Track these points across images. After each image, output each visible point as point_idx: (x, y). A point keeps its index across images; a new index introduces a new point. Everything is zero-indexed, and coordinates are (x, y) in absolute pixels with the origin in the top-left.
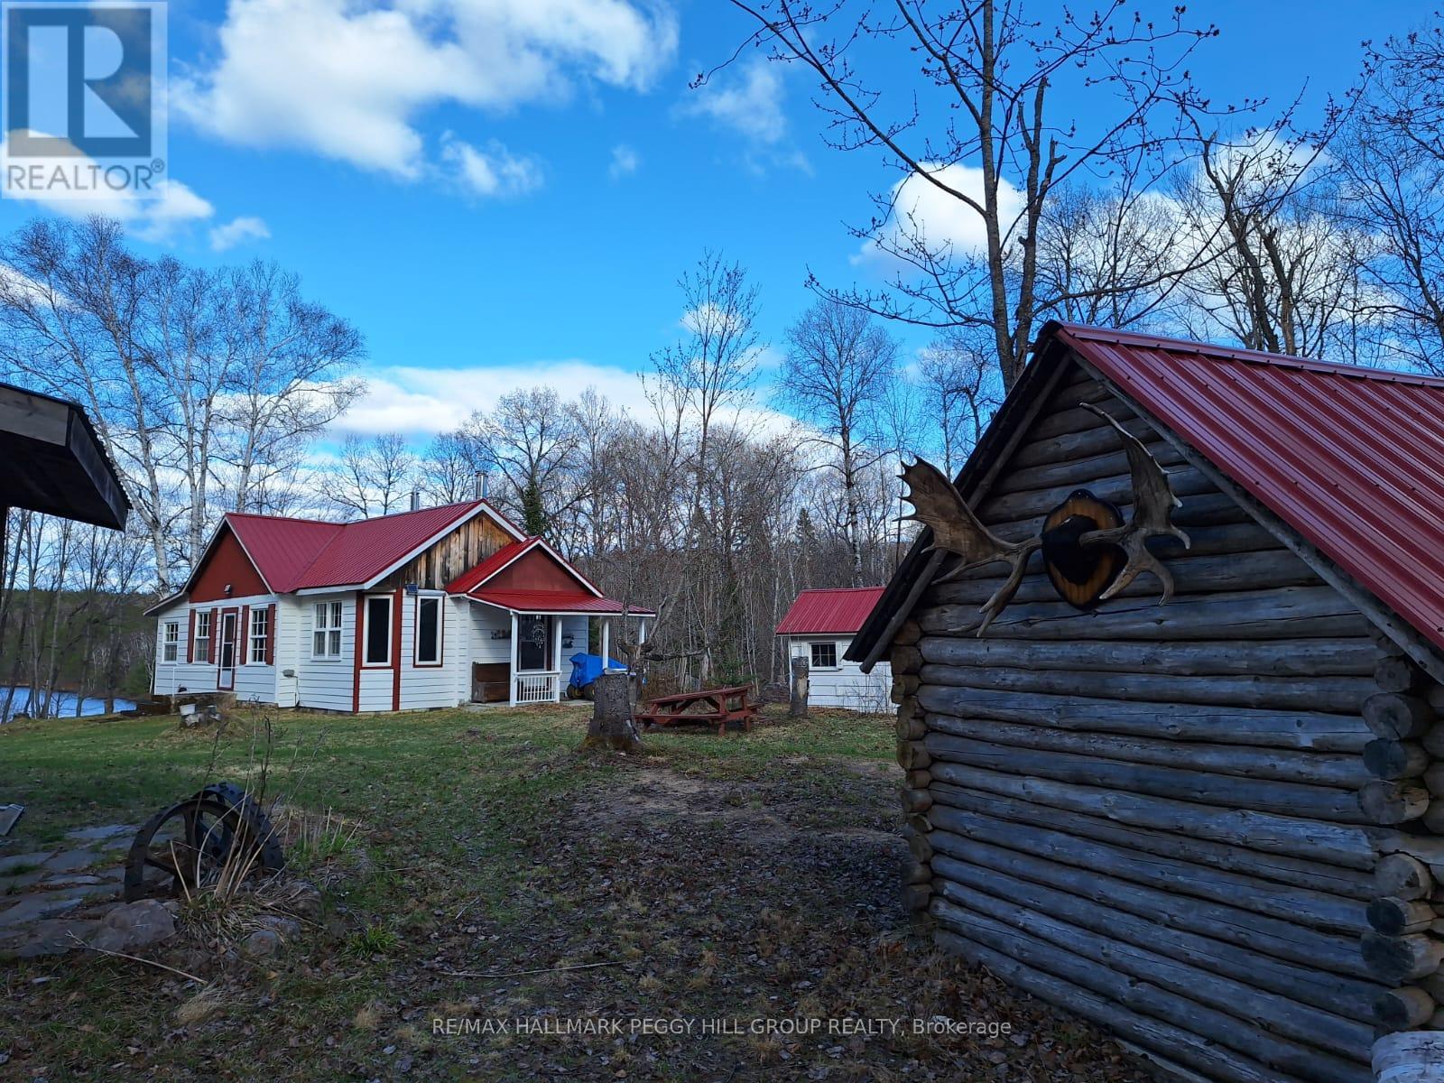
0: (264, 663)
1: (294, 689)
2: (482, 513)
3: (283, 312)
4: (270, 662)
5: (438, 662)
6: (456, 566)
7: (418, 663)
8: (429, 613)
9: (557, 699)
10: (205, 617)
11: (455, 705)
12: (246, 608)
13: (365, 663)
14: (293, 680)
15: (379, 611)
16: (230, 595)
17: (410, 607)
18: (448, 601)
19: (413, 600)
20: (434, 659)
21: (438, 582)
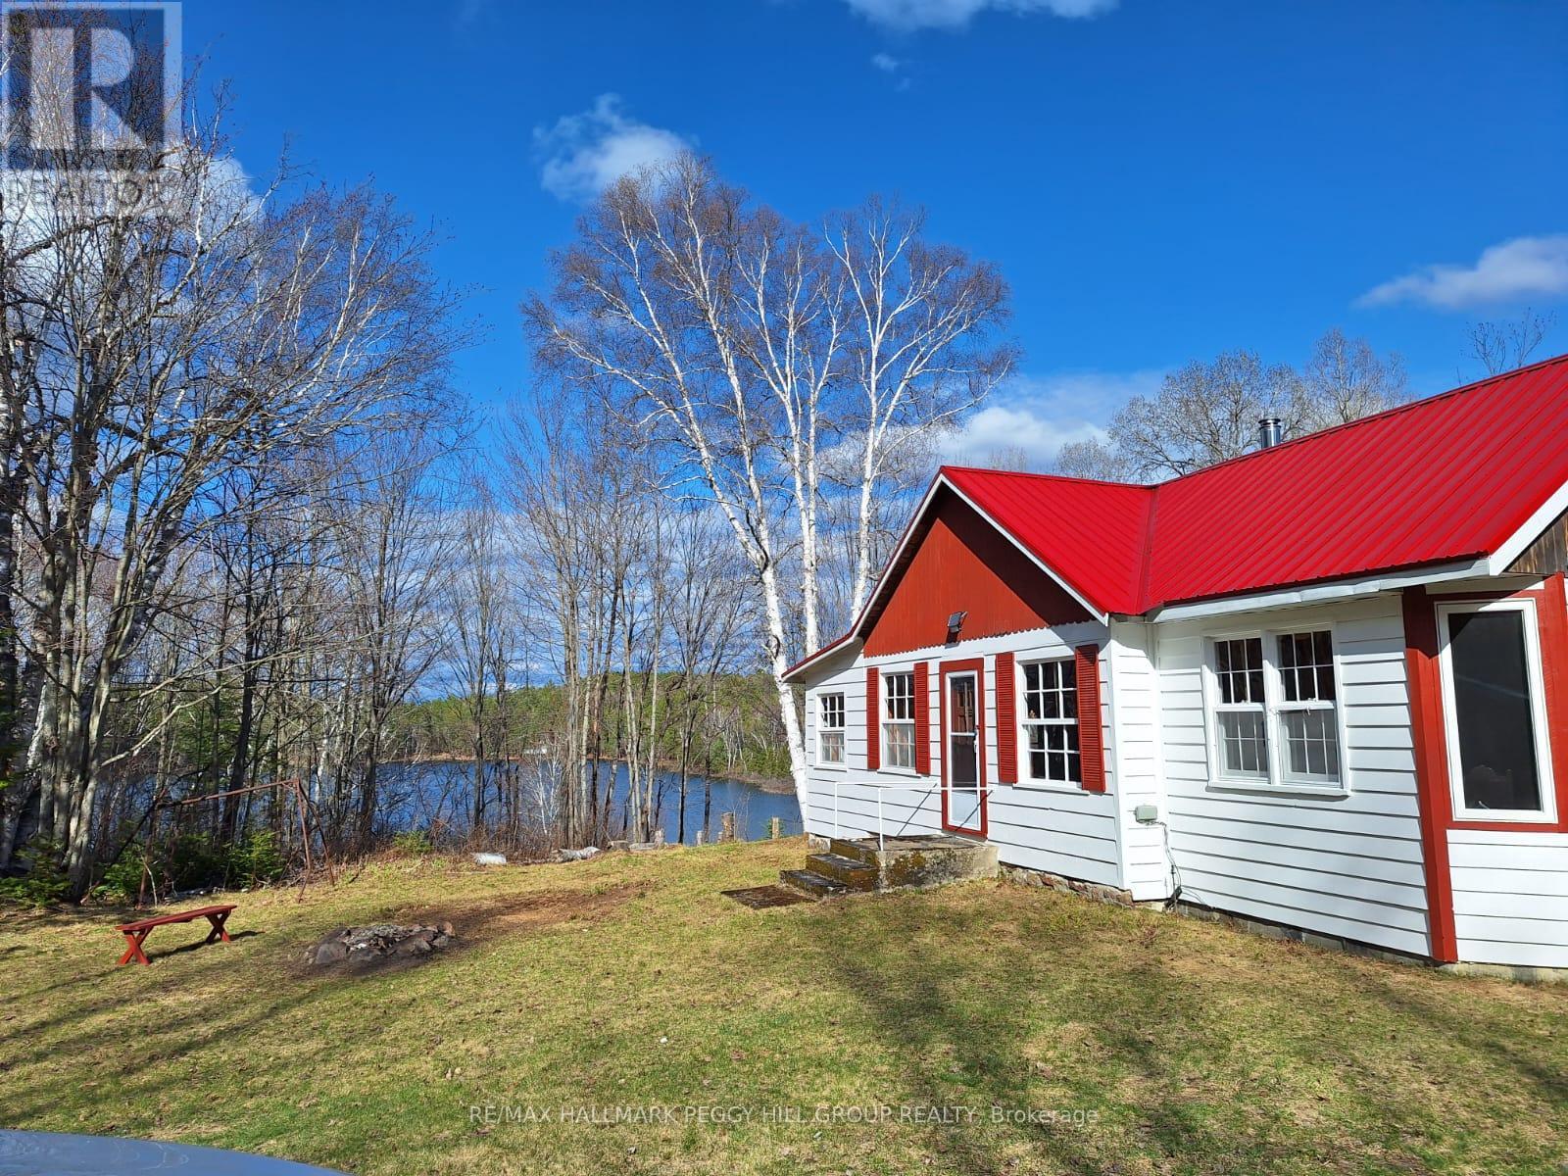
0: (1071, 786)
1: (1158, 854)
4: (1093, 784)
10: (896, 681)
12: (1006, 659)
13: (1460, 811)
16: (961, 634)
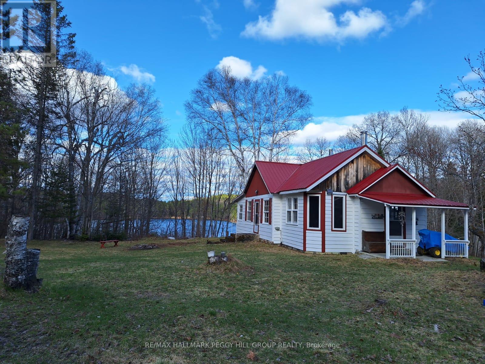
0: (268, 223)
1: (279, 236)
2: (365, 152)
3: (283, 92)
4: (270, 223)
5: (344, 229)
6: (352, 180)
7: (334, 229)
8: (338, 204)
9: (414, 255)
10: (250, 202)
11: (353, 252)
12: (262, 199)
13: (308, 228)
14: (279, 232)
15: (314, 202)
16: (257, 194)
17: (329, 200)
18: (348, 198)
19: (331, 197)
20: (342, 228)
21: (343, 188)
